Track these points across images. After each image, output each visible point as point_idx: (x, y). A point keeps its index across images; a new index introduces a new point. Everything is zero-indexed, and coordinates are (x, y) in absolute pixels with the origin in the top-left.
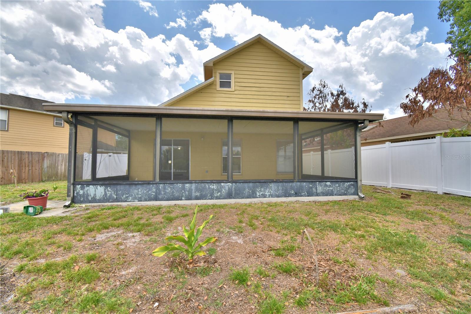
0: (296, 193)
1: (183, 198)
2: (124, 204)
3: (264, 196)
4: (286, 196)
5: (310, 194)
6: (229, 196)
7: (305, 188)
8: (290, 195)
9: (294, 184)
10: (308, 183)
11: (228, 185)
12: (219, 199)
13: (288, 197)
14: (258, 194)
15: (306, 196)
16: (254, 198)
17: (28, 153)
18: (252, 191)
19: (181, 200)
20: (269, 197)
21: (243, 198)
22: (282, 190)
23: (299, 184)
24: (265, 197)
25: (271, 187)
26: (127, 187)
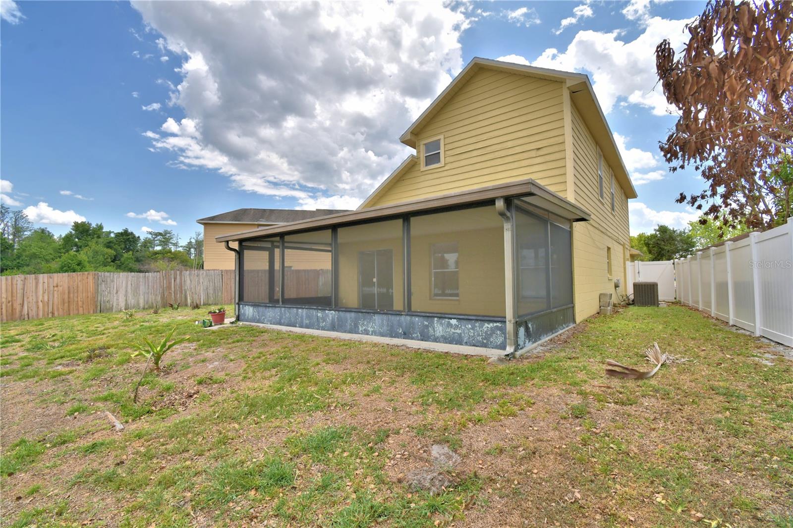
0: (405, 334)
1: (297, 325)
2: (261, 325)
3: (366, 332)
4: (392, 337)
5: (425, 337)
6: (333, 328)
7: (417, 327)
8: (397, 336)
9: (403, 318)
10: (421, 319)
11: (331, 314)
12: (324, 330)
13: (395, 337)
14: (361, 329)
15: (418, 340)
16: (356, 333)
17: (305, 271)
18: (355, 324)
19: (296, 327)
20: (372, 335)
21: (345, 332)
22: (388, 325)
23: (408, 318)
24: (367, 334)
25: (375, 320)
26: (264, 308)
